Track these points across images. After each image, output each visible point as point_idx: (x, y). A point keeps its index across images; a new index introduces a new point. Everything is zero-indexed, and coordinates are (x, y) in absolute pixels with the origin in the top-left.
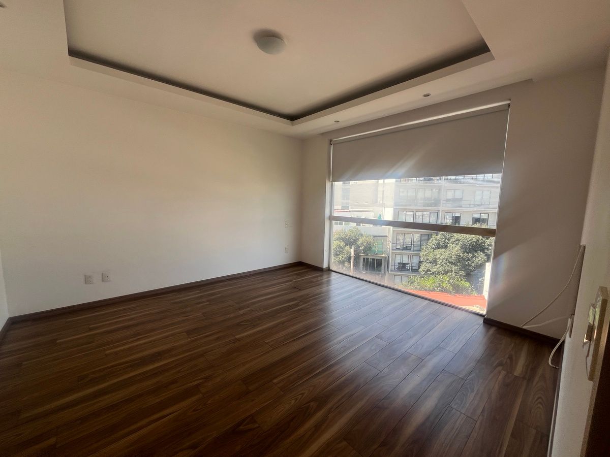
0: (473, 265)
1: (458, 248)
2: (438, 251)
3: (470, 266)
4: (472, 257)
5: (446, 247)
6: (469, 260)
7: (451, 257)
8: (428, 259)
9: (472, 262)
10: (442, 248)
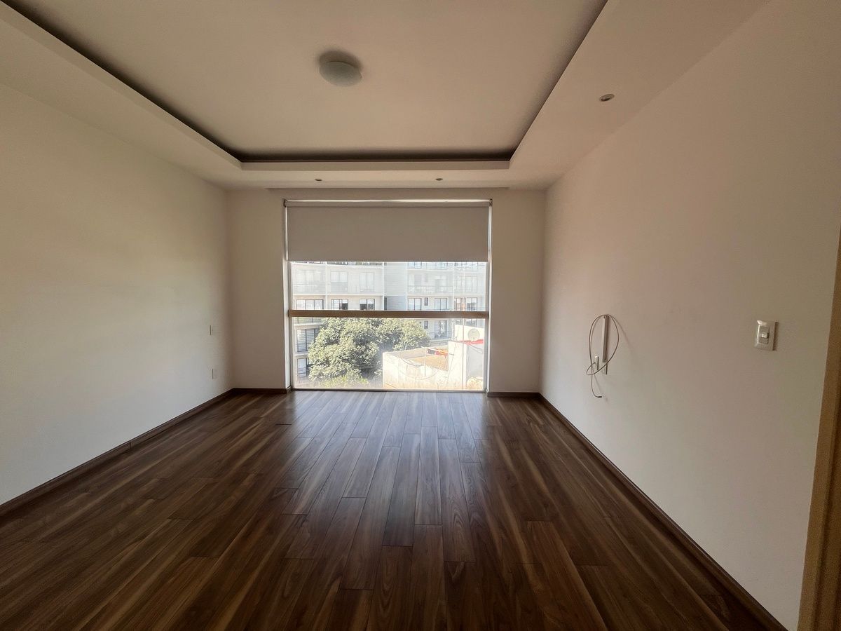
0: (367, 358)
1: (350, 341)
2: (330, 348)
3: (364, 360)
4: (365, 350)
5: (337, 342)
6: (363, 353)
7: (344, 354)
8: (318, 360)
9: (367, 355)
10: (332, 343)
